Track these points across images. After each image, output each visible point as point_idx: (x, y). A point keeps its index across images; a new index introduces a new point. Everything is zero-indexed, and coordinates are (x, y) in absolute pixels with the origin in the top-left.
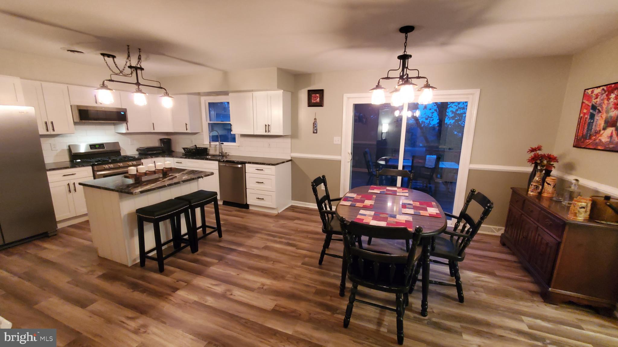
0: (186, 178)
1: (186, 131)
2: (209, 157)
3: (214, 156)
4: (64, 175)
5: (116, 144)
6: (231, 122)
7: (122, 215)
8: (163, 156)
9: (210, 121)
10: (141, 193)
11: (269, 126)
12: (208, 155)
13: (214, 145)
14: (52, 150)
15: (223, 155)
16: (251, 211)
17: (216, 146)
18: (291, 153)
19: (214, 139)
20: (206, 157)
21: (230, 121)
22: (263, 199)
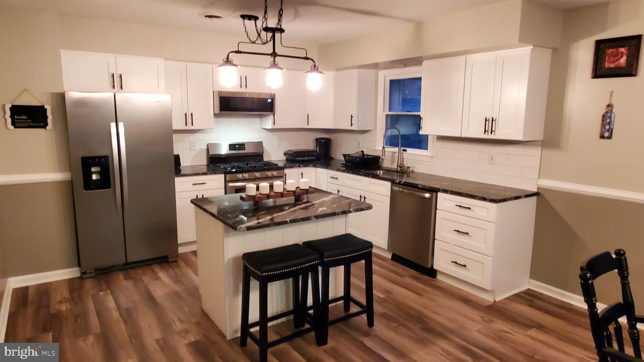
0: (324, 211)
1: (349, 128)
2: (380, 173)
3: (388, 171)
4: (194, 183)
5: (260, 144)
6: (421, 113)
7: (226, 259)
8: (315, 166)
9: (389, 111)
10: (248, 230)
11: (493, 120)
12: (379, 168)
13: (391, 153)
14: (191, 150)
15: (403, 171)
16: (438, 284)
17: (394, 154)
18: (539, 178)
19: (392, 141)
20: (375, 172)
21: (419, 111)
22: (465, 266)
